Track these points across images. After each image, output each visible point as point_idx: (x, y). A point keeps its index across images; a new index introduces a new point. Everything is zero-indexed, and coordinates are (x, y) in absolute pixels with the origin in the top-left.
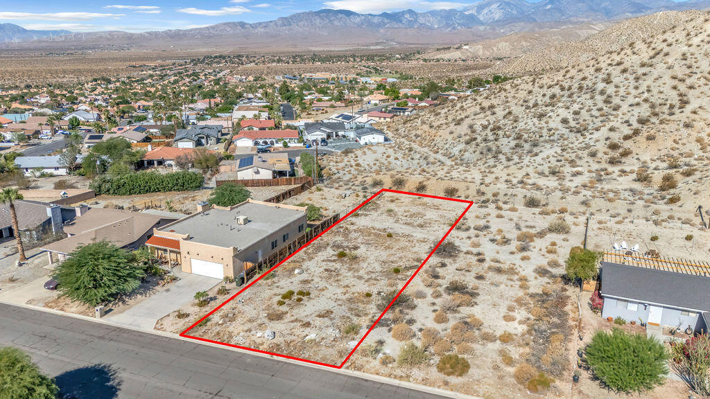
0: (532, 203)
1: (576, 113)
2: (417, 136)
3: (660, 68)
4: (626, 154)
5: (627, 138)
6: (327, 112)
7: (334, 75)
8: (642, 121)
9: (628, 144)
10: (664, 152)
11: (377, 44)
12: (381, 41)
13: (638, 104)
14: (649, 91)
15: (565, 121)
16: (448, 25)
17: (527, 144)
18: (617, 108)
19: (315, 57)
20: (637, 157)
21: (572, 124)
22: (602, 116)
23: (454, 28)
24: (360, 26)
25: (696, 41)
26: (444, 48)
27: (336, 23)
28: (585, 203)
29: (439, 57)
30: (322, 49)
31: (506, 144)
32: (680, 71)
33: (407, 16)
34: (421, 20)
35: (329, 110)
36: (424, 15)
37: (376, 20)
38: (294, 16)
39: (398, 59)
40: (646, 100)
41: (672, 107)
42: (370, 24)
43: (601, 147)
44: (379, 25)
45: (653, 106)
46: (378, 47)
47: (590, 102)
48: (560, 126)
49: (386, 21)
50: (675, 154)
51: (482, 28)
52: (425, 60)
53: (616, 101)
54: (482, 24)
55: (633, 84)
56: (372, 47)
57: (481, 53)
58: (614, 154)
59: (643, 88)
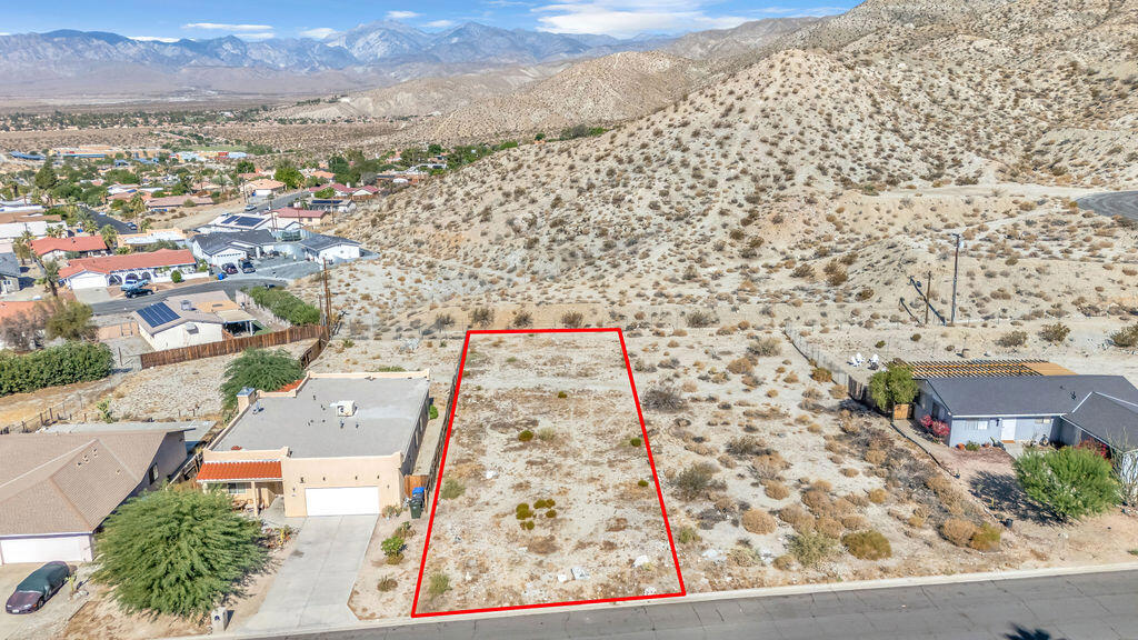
0: (697, 321)
1: (664, 194)
2: (418, 243)
3: (742, 131)
4: (757, 243)
5: (745, 223)
6: (182, 215)
7: (118, 149)
8: (752, 200)
9: (751, 230)
10: (799, 237)
11: (180, 93)
12: (185, 88)
13: (736, 178)
14: (742, 159)
15: (654, 206)
16: (302, 64)
17: (623, 244)
18: (713, 184)
19: (60, 118)
20: (771, 246)
21: (665, 209)
22: (699, 195)
23: (313, 69)
24: (138, 61)
25: (770, 92)
26: (309, 102)
27: (90, 55)
28: (766, 312)
29: (302, 115)
30: (69, 102)
32: (770, 134)
33: (228, 46)
34: (255, 54)
35: (186, 210)
36: (260, 45)
37: (168, 52)
39: (229, 119)
40: (744, 172)
41: (777, 179)
42: (160, 59)
43: (721, 236)
44: (177, 62)
45: (755, 179)
46: (184, 99)
47: (674, 179)
48: (651, 213)
49: (189, 53)
50: (812, 237)
51: (359, 70)
52: (282, 121)
53: (708, 174)
54: (360, 63)
55: (718, 152)
56: (171, 99)
57: (371, 109)
58: (743, 245)
59: (733, 157)
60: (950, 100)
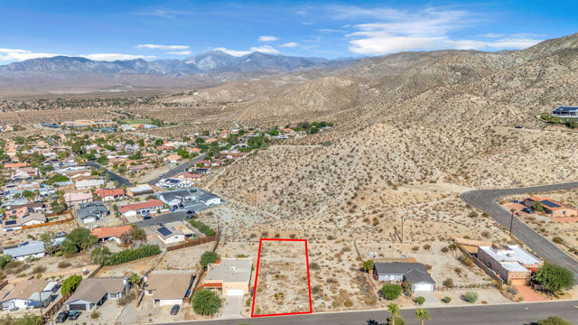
1: (327, 185)
2: (241, 198)
3: (356, 160)
4: (355, 207)
5: (353, 198)
7: (92, 122)
8: (357, 189)
9: (354, 201)
10: (369, 205)
11: (115, 87)
12: (117, 84)
13: (352, 179)
14: (355, 172)
15: (323, 189)
16: (173, 72)
17: (311, 204)
18: (344, 181)
19: (61, 102)
20: (360, 208)
21: (327, 191)
22: (339, 186)
23: (179, 74)
24: (95, 71)
25: (368, 143)
26: (178, 95)
27: (72, 68)
28: (350, 236)
29: (175, 101)
30: (63, 92)
31: (301, 204)
32: (365, 161)
33: (138, 64)
34: (150, 67)
36: (153, 63)
37: (110, 67)
38: (28, 61)
39: (141, 103)
40: (355, 177)
41: (366, 180)
42: (105, 70)
43: (344, 204)
44: (114, 71)
45: (358, 180)
46: (117, 90)
47: (331, 178)
48: (322, 192)
49: (120, 67)
50: (373, 205)
51: (202, 75)
52: (166, 105)
53: (343, 177)
54: (202, 72)
55: (347, 168)
56: (112, 91)
57: (208, 98)
58: (351, 207)
59: (352, 171)
60: (438, 143)
